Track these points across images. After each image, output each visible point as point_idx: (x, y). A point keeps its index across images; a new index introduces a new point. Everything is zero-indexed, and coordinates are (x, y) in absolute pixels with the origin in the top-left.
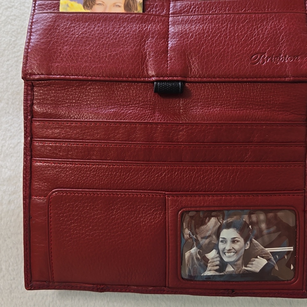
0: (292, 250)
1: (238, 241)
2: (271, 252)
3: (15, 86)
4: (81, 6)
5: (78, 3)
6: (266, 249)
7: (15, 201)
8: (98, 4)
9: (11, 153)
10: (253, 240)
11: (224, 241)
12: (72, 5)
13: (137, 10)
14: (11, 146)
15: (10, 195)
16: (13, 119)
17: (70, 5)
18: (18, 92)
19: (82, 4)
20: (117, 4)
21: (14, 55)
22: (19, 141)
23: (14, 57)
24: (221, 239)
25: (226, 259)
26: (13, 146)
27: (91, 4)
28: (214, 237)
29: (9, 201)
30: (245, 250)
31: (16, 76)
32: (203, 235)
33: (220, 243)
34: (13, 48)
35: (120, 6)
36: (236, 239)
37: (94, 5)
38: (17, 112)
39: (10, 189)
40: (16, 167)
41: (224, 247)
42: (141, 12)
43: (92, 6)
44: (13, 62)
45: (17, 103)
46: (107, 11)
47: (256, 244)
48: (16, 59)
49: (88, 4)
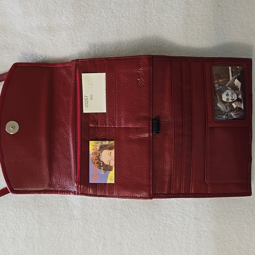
0: (230, 67)
1: (228, 93)
2: (232, 77)
3: (145, 208)
4: (111, 172)
5: (109, 174)
6: (231, 79)
7: (207, 203)
8: (110, 164)
9: (182, 207)
10: (227, 86)
11: (228, 99)
12: (110, 177)
13: (113, 144)
14: (178, 208)
15: (204, 207)
16: (163, 208)
17: (110, 178)
18: (148, 206)
19: (109, 172)
20: (109, 154)
21: (127, 210)
22: (176, 204)
23: (129, 209)
24: (227, 101)
25: (236, 99)
26: (179, 207)
27: (109, 167)
28: (226, 104)
29: (207, 207)
30: (231, 89)
31: (139, 208)
32: (226, 110)
33: (229, 101)
34: (123, 211)
35: (111, 152)
36: (226, 93)
37: (110, 165)
38: (159, 206)
39: (201, 207)
40: (189, 204)
41: (231, 100)
42: (114, 141)
43: (111, 166)
44: (131, 210)
45: (154, 206)
46: (114, 159)
47: (228, 84)
48: (130, 209)
49: (109, 169)
